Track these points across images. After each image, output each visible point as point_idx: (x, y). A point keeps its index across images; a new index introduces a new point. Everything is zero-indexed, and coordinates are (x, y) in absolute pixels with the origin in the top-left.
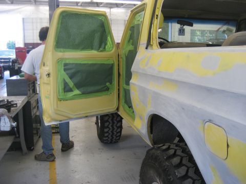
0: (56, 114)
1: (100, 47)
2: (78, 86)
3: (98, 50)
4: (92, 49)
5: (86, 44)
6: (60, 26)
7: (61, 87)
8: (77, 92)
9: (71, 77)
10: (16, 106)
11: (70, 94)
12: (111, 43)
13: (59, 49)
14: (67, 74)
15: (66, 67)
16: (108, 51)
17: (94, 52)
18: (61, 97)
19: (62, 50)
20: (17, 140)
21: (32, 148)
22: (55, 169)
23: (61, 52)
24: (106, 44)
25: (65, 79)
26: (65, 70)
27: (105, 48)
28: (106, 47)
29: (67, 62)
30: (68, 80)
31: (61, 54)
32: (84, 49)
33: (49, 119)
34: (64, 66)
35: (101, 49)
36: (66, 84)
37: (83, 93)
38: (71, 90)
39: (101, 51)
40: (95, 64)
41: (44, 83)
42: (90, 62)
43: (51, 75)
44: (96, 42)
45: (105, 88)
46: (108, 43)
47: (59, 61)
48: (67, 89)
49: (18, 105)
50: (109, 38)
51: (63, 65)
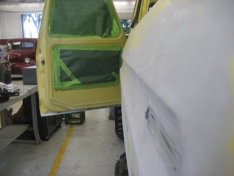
0: (53, 104)
1: (104, 31)
2: (77, 75)
3: (101, 35)
4: (95, 34)
5: (87, 28)
6: (54, 9)
7: (57, 76)
8: (76, 81)
9: (68, 66)
10: (18, 95)
11: (68, 84)
12: (117, 28)
13: (55, 35)
14: (64, 62)
15: (63, 54)
16: (114, 37)
17: (97, 38)
18: (57, 87)
19: (57, 35)
23: (57, 37)
24: (111, 29)
25: (62, 67)
26: (61, 57)
27: (109, 33)
28: (112, 32)
29: (64, 48)
30: (65, 68)
31: (57, 39)
32: (84, 34)
33: (45, 110)
34: (61, 53)
35: (105, 34)
36: (62, 73)
37: (83, 83)
38: (69, 79)
39: (105, 37)
40: (98, 51)
42: (92, 49)
43: (46, 63)
44: (99, 27)
45: (110, 78)
46: (114, 27)
47: (54, 47)
48: (64, 78)
49: (20, 95)
50: (114, 22)
51: (59, 52)
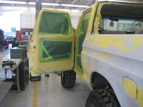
0: (38, 70)
1: (64, 32)
2: (51, 54)
3: (63, 34)
4: (60, 33)
5: (56, 30)
6: (42, 19)
7: (42, 54)
8: (50, 57)
9: (47, 49)
10: (16, 65)
11: (47, 59)
12: (71, 30)
13: (41, 33)
14: (45, 47)
15: (45, 43)
16: (68, 35)
17: (61, 35)
18: (41, 60)
19: (43, 33)
20: (15, 84)
21: (24, 89)
22: (36, 101)
23: (42, 34)
24: (68, 30)
25: (44, 50)
26: (44, 45)
27: (67, 33)
29: (45, 40)
30: (46, 51)
31: (42, 35)
32: (55, 33)
33: (34, 73)
34: (44, 42)
35: (65, 33)
36: (44, 53)
37: (54, 58)
38: (47, 56)
39: (65, 34)
40: (61, 42)
41: (32, 52)
42: (58, 41)
43: (36, 47)
44: (62, 29)
45: (67, 56)
46: (69, 30)
47: (41, 39)
48: (45, 56)
49: (17, 64)
50: (70, 27)
51: (43, 42)
